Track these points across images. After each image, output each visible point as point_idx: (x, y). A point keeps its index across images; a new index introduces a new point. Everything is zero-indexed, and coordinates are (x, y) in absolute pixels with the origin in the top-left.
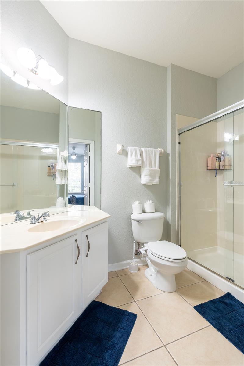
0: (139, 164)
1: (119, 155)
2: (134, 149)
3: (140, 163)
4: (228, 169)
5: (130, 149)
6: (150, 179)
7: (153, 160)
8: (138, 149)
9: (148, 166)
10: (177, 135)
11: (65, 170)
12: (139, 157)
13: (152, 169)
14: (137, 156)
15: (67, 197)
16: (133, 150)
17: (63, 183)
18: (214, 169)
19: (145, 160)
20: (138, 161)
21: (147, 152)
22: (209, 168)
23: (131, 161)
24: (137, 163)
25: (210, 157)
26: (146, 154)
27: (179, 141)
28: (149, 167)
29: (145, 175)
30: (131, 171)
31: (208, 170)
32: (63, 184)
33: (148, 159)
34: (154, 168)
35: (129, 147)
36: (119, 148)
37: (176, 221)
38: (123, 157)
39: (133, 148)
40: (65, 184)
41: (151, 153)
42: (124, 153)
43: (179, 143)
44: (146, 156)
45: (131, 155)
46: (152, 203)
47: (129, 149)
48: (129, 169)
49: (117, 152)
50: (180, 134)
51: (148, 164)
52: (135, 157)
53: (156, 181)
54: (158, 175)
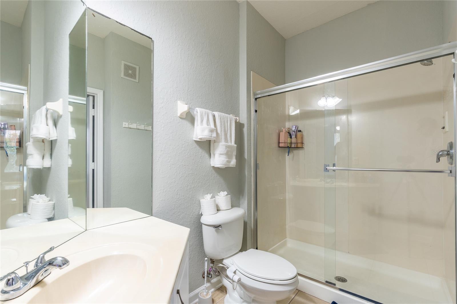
0: (214, 137)
1: (181, 120)
2: (205, 112)
3: (214, 135)
4: (301, 147)
5: (200, 112)
6: (227, 159)
7: (229, 131)
8: (210, 113)
9: (223, 140)
10: (253, 100)
12: (212, 126)
13: (227, 144)
14: (210, 123)
16: (204, 114)
17: (47, 165)
18: (287, 146)
19: (219, 131)
20: (212, 131)
21: (222, 119)
22: (281, 145)
23: (200, 131)
24: (212, 135)
25: (282, 131)
26: (221, 122)
27: (256, 108)
28: (225, 141)
29: (221, 154)
30: (198, 148)
31: (279, 147)
33: (223, 129)
34: (230, 144)
35: (197, 108)
36: (182, 108)
37: (251, 216)
38: (186, 124)
39: (204, 110)
41: (226, 121)
42: (190, 118)
43: (256, 111)
44: (221, 124)
45: (202, 121)
46: (227, 195)
47: (198, 112)
48: (195, 145)
49: (179, 115)
50: (256, 99)
51: (223, 137)
52: (208, 124)
53: (233, 162)
54: (235, 153)
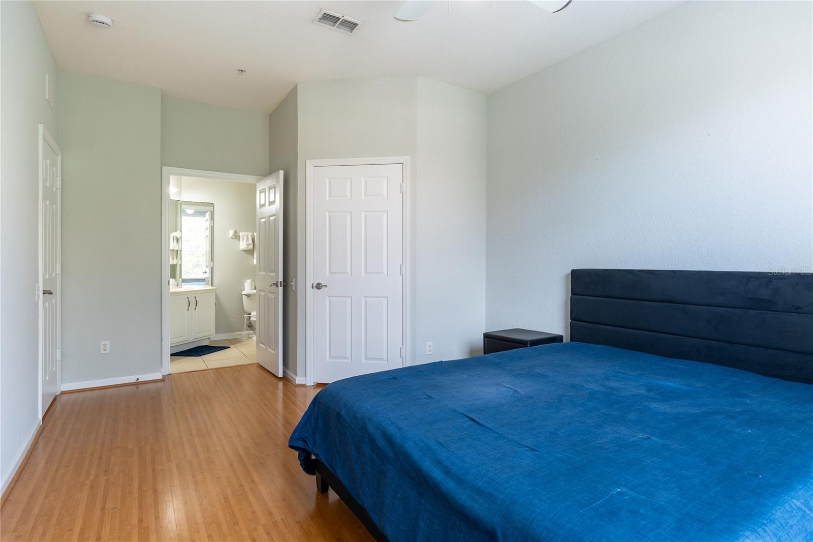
0: (251, 248)
1: (232, 239)
2: (246, 235)
3: (252, 246)
5: (242, 234)
8: (250, 234)
11: (177, 250)
12: (251, 242)
14: (249, 240)
15: (180, 278)
16: (244, 235)
17: (175, 262)
20: (248, 245)
23: (243, 245)
30: (244, 253)
32: (174, 264)
36: (231, 233)
38: (235, 241)
39: (245, 233)
40: (176, 264)
42: (236, 237)
45: (243, 240)
48: (243, 252)
49: (230, 237)
52: (247, 241)
